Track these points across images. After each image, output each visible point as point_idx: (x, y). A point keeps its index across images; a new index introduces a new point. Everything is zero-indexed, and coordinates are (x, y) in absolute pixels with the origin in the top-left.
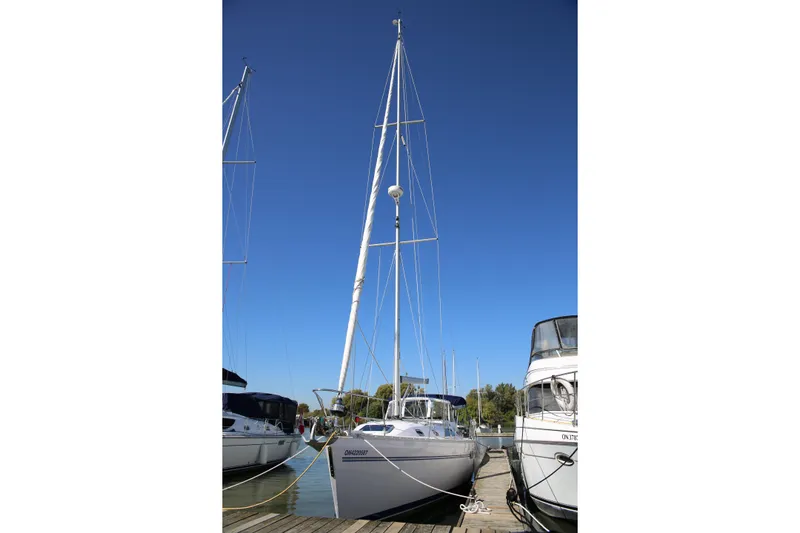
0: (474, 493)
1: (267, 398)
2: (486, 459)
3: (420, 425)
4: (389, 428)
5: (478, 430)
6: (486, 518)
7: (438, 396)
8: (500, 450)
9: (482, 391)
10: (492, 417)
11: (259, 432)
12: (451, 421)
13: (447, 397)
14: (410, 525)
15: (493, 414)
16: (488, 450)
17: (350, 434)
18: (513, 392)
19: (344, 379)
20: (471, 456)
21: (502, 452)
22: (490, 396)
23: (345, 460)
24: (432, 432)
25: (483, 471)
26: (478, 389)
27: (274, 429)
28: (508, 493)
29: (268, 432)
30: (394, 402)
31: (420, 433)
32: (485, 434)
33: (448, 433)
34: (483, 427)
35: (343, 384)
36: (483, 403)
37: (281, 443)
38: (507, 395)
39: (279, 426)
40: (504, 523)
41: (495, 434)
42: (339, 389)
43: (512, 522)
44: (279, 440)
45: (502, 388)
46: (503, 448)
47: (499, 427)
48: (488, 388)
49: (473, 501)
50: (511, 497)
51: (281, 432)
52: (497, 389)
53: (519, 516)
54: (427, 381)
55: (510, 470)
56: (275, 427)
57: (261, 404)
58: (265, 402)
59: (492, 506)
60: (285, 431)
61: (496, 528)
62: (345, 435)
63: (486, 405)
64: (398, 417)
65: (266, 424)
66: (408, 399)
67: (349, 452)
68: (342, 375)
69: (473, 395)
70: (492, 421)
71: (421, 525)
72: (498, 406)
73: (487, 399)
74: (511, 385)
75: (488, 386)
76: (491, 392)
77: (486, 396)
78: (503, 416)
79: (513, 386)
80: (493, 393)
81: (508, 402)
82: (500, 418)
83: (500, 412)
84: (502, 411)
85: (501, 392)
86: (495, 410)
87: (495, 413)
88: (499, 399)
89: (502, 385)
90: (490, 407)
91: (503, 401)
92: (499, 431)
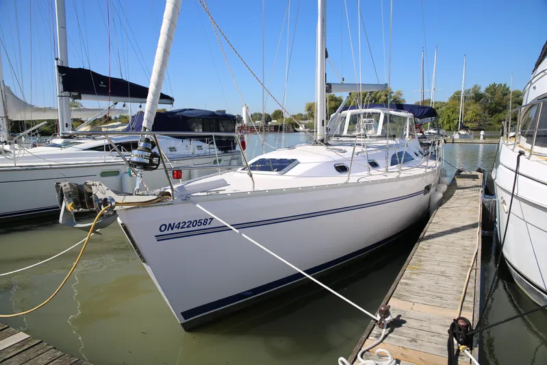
5: (456, 136)
8: (474, 173)
9: (467, 92)
15: (478, 117)
16: (459, 173)
18: (505, 92)
22: (478, 97)
23: (162, 238)
26: (462, 91)
32: (464, 141)
34: (463, 132)
36: (466, 105)
37: (217, 162)
38: (498, 96)
41: (476, 141)
44: (215, 159)
45: (493, 89)
46: (479, 170)
47: (482, 132)
48: (476, 89)
52: (487, 90)
60: (222, 149)
63: (472, 107)
67: (171, 227)
69: (456, 97)
70: (475, 126)
72: (485, 108)
73: (474, 101)
74: (505, 85)
75: (476, 86)
76: (479, 94)
77: (473, 98)
78: (491, 119)
79: (507, 86)
80: (481, 94)
81: (498, 104)
82: (486, 121)
83: (487, 115)
84: (489, 114)
85: (492, 94)
86: (481, 112)
87: (480, 115)
88: (488, 101)
89: (494, 85)
90: (475, 110)
91: (491, 104)
92: (482, 137)
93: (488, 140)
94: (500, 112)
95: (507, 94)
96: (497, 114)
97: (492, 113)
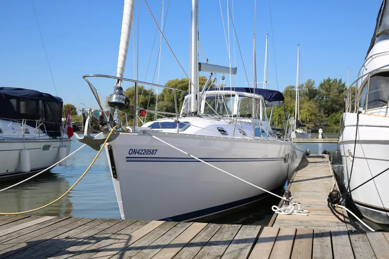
0: (289, 195)
1: (19, 94)
2: (303, 164)
3: (223, 123)
4: (184, 126)
5: (293, 135)
6: (301, 219)
7: (248, 90)
8: (321, 155)
10: (311, 121)
11: (15, 135)
12: (264, 120)
13: (259, 91)
14: (212, 225)
15: (313, 117)
16: (307, 154)
17: (134, 131)
18: (341, 89)
19: (124, 63)
20: (285, 160)
21: (323, 157)
22: (312, 94)
23: (129, 159)
24: (237, 131)
25: (299, 175)
26: (297, 85)
27: (34, 132)
28: (330, 195)
29: (27, 136)
30: (191, 97)
31: (222, 131)
32: (301, 140)
33: (258, 132)
34: (299, 131)
35: (123, 69)
36: (301, 103)
37: (46, 148)
38: (334, 93)
39: (42, 128)
40: (324, 223)
41: (315, 140)
42: (118, 76)
43: (334, 222)
44: (44, 144)
45: (328, 85)
46: (325, 152)
47: (320, 131)
48: (310, 84)
49: (287, 203)
50: (333, 200)
51: (44, 136)
52: (321, 86)
53: (342, 218)
54: (235, 71)
55: (332, 174)
56: (36, 129)
57: (14, 102)
58: (19, 99)
59: (310, 208)
60: (50, 134)
61: (314, 228)
62: (128, 131)
63: (306, 105)
64: (196, 114)
65: (24, 126)
66: (208, 92)
67: (135, 152)
68: (121, 58)
70: (311, 125)
71: (226, 225)
72: (321, 106)
73: (307, 98)
74: (340, 81)
75: (309, 81)
76: (313, 90)
77: (306, 94)
78: (327, 119)
79: (343, 82)
80: (316, 90)
81: (334, 102)
82: (322, 121)
83: (322, 114)
84: (325, 113)
85: (327, 90)
86: (317, 111)
87: (315, 115)
88: (323, 98)
89: (329, 80)
90: (310, 108)
91: (327, 101)
92: (320, 136)
93: (327, 140)
94: (337, 111)
95: (343, 91)
96: (334, 114)
97: (329, 112)
